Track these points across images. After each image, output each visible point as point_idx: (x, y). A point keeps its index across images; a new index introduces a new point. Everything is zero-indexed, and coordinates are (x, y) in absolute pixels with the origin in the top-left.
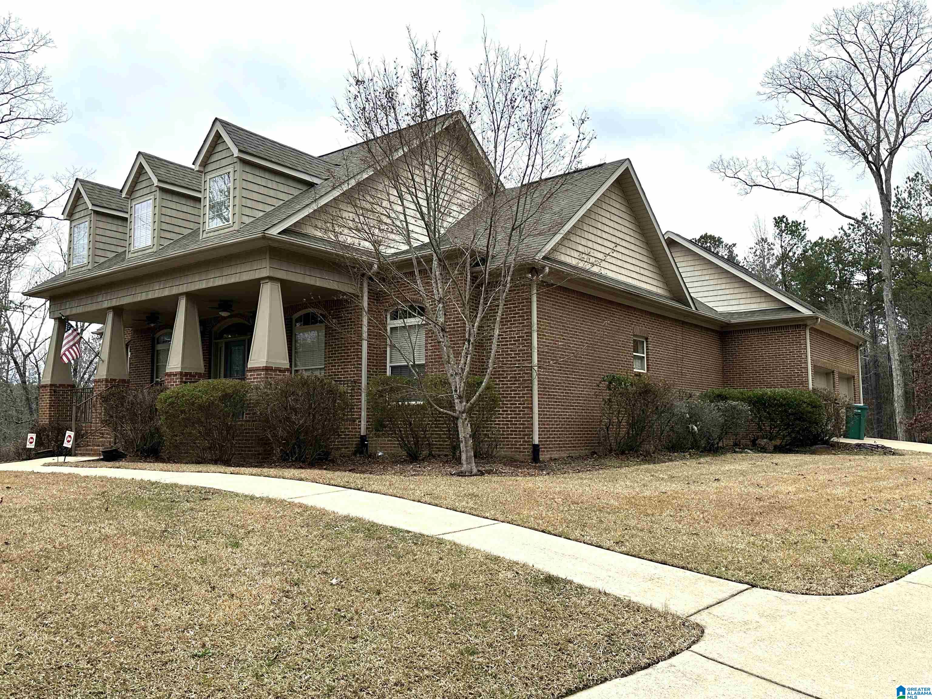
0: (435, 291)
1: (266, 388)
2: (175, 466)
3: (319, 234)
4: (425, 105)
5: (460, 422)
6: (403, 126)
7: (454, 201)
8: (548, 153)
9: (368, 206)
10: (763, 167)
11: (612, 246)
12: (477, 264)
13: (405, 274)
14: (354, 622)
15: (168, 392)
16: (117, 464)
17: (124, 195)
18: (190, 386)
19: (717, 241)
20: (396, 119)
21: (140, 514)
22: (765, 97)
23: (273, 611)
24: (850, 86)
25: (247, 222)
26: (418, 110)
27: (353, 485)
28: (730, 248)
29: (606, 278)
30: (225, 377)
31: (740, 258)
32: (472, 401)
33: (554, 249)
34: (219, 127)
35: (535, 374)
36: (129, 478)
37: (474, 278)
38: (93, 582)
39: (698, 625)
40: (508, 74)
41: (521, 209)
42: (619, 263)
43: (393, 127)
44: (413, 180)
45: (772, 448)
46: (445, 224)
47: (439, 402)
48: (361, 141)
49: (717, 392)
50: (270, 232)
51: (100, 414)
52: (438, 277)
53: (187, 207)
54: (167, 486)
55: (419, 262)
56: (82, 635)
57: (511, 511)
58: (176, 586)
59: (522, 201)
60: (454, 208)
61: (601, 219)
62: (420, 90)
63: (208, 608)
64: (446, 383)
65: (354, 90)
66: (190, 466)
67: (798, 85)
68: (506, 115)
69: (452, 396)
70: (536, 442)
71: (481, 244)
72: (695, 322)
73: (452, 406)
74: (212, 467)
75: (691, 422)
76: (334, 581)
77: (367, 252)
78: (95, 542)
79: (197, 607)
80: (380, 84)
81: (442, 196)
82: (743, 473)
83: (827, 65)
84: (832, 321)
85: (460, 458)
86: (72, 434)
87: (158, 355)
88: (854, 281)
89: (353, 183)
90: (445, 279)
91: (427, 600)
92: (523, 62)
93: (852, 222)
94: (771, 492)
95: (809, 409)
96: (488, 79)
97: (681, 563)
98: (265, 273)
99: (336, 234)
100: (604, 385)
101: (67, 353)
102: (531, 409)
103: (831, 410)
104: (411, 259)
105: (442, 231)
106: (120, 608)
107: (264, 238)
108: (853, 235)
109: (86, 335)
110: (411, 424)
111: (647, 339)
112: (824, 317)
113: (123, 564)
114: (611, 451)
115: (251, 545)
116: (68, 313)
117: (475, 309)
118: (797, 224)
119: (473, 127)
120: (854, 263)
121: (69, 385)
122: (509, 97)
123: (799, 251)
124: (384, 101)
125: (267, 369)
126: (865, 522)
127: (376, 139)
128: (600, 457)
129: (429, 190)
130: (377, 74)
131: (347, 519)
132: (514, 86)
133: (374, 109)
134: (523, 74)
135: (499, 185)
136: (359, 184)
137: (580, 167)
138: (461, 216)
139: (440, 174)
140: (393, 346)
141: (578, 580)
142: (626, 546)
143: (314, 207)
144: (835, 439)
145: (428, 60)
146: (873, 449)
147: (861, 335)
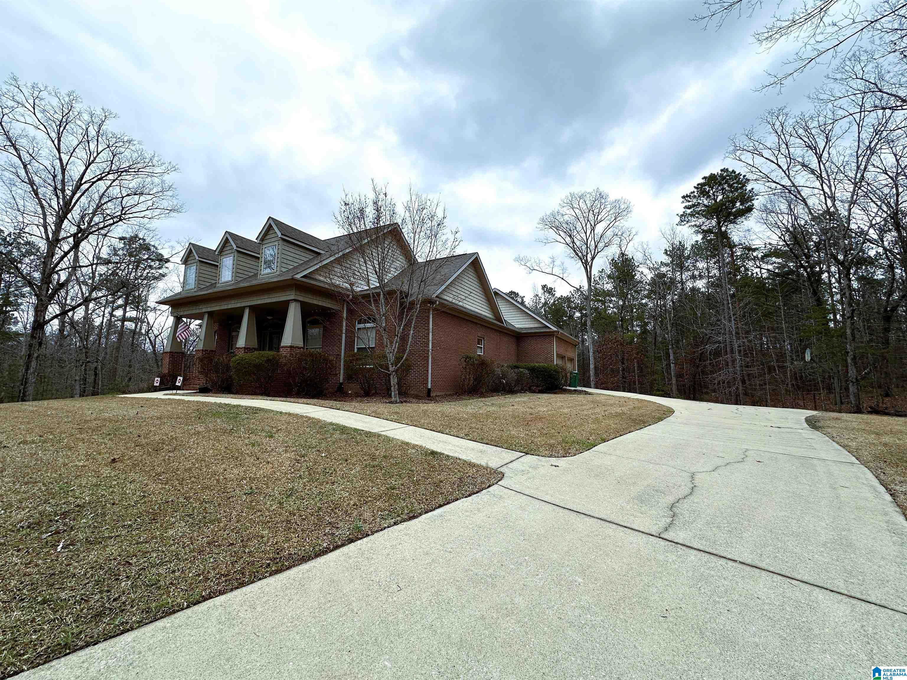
0: (381, 310)
1: (290, 356)
2: (240, 396)
3: (322, 278)
4: (379, 218)
5: (392, 376)
6: (368, 228)
7: (392, 266)
8: (440, 246)
9: (348, 266)
10: (538, 262)
11: (469, 293)
12: (403, 298)
13: (366, 301)
14: (333, 475)
15: (237, 357)
16: (207, 395)
17: (216, 253)
18: (249, 354)
19: (517, 295)
20: (365, 224)
21: (218, 421)
22: (539, 229)
23: (290, 470)
24: (576, 228)
25: (284, 271)
26: (376, 220)
27: (335, 407)
28: (522, 298)
29: (465, 308)
30: (269, 350)
31: (526, 303)
32: (398, 366)
33: (441, 293)
34: (271, 221)
35: (430, 353)
36: (213, 401)
37: (401, 304)
38: (189, 456)
39: (501, 472)
40: (421, 207)
41: (425, 272)
42: (472, 301)
43: (363, 226)
44: (372, 254)
45: (537, 391)
46: (387, 277)
47: (381, 366)
48: (346, 233)
49: (514, 365)
50: (296, 276)
51: (198, 368)
52: (383, 303)
53: (252, 262)
54: (234, 406)
55: (374, 296)
56: (182, 484)
57: (415, 421)
58: (237, 458)
59: (426, 268)
60: (392, 269)
61: (463, 280)
62: (377, 211)
63: (254, 469)
64: (385, 357)
65: (343, 208)
66: (248, 396)
67: (554, 225)
68: (419, 226)
69: (388, 363)
70: (429, 387)
71: (405, 288)
72: (506, 331)
73: (388, 369)
74: (260, 397)
75: (502, 379)
76: (323, 455)
77: (347, 289)
78: (192, 435)
79: (248, 468)
80: (357, 206)
81: (386, 263)
82: (524, 402)
83: (566, 218)
84: (565, 333)
85: (391, 394)
86: (181, 378)
87: (232, 338)
88: (575, 316)
89: (341, 254)
90: (387, 304)
91: (371, 463)
92: (428, 202)
93: (575, 289)
94: (536, 411)
95: (554, 373)
96: (411, 209)
97: (495, 444)
98: (292, 297)
99: (331, 279)
100: (463, 360)
101: (180, 336)
102: (428, 371)
103: (563, 374)
104: (369, 294)
105: (386, 281)
106: (205, 470)
107: (293, 279)
108: (575, 295)
109: (192, 327)
110: (366, 377)
111: (484, 338)
112: (562, 332)
113: (207, 447)
114: (465, 392)
115: (279, 436)
116: (182, 314)
117: (401, 320)
118: (551, 289)
119: (403, 231)
120: (575, 308)
121: (180, 353)
122: (421, 217)
123: (552, 301)
124: (359, 214)
125: (291, 347)
126: (576, 424)
127: (354, 233)
128: (460, 395)
129: (380, 260)
130: (355, 201)
131: (331, 424)
132: (424, 213)
133: (354, 218)
134: (428, 208)
135: (415, 260)
136: (344, 255)
137: (455, 254)
138: (396, 274)
139: (386, 252)
140: (358, 337)
141: (446, 453)
142: (470, 436)
143: (320, 265)
144: (565, 387)
145: (382, 196)
146: (581, 392)
147: (577, 340)
